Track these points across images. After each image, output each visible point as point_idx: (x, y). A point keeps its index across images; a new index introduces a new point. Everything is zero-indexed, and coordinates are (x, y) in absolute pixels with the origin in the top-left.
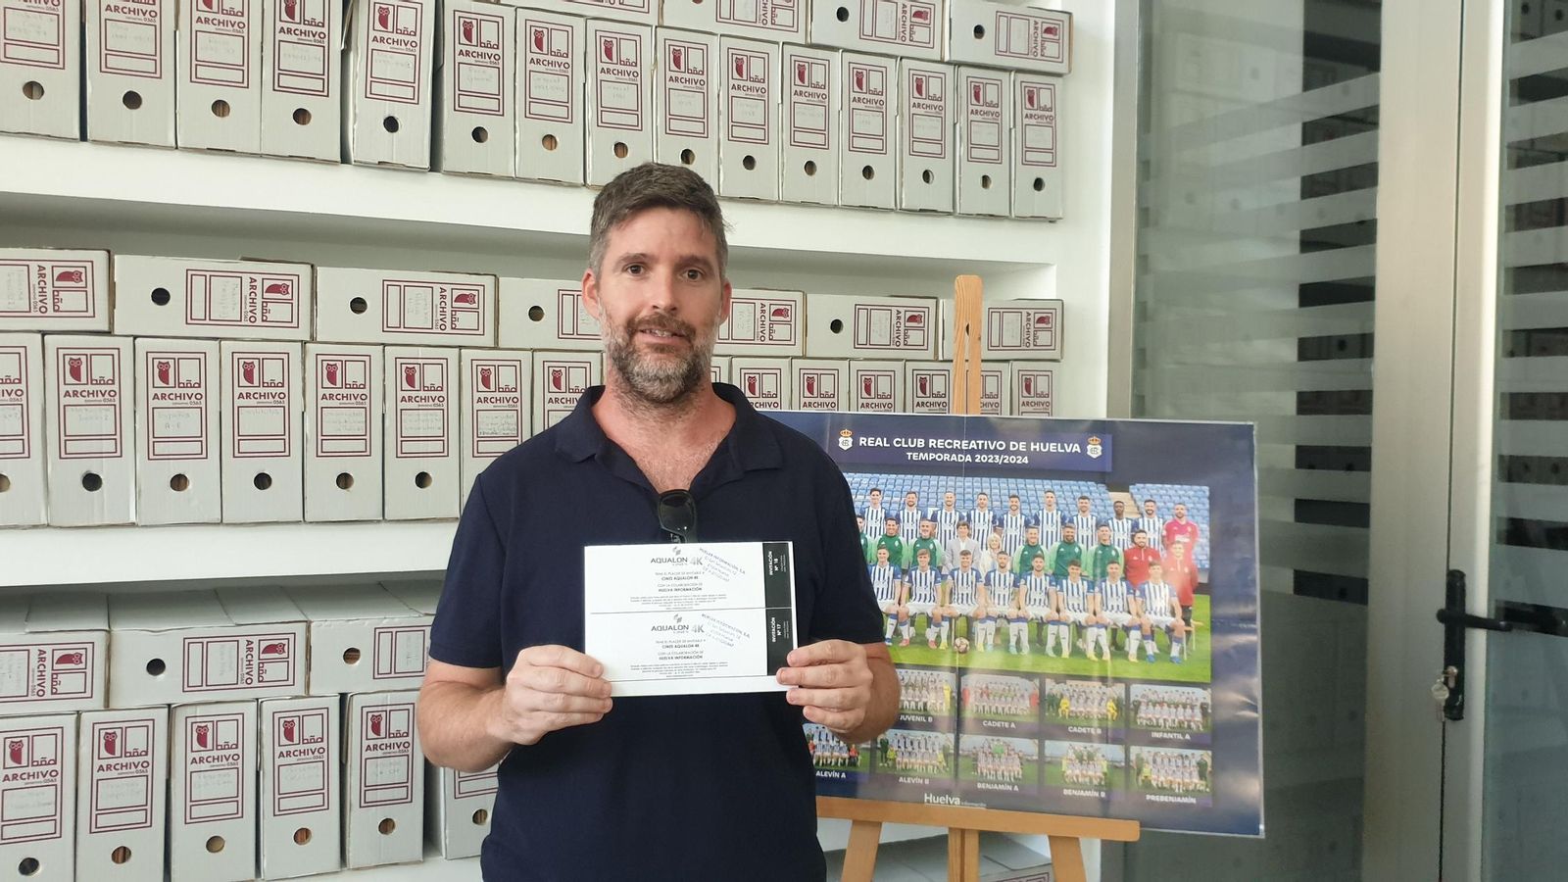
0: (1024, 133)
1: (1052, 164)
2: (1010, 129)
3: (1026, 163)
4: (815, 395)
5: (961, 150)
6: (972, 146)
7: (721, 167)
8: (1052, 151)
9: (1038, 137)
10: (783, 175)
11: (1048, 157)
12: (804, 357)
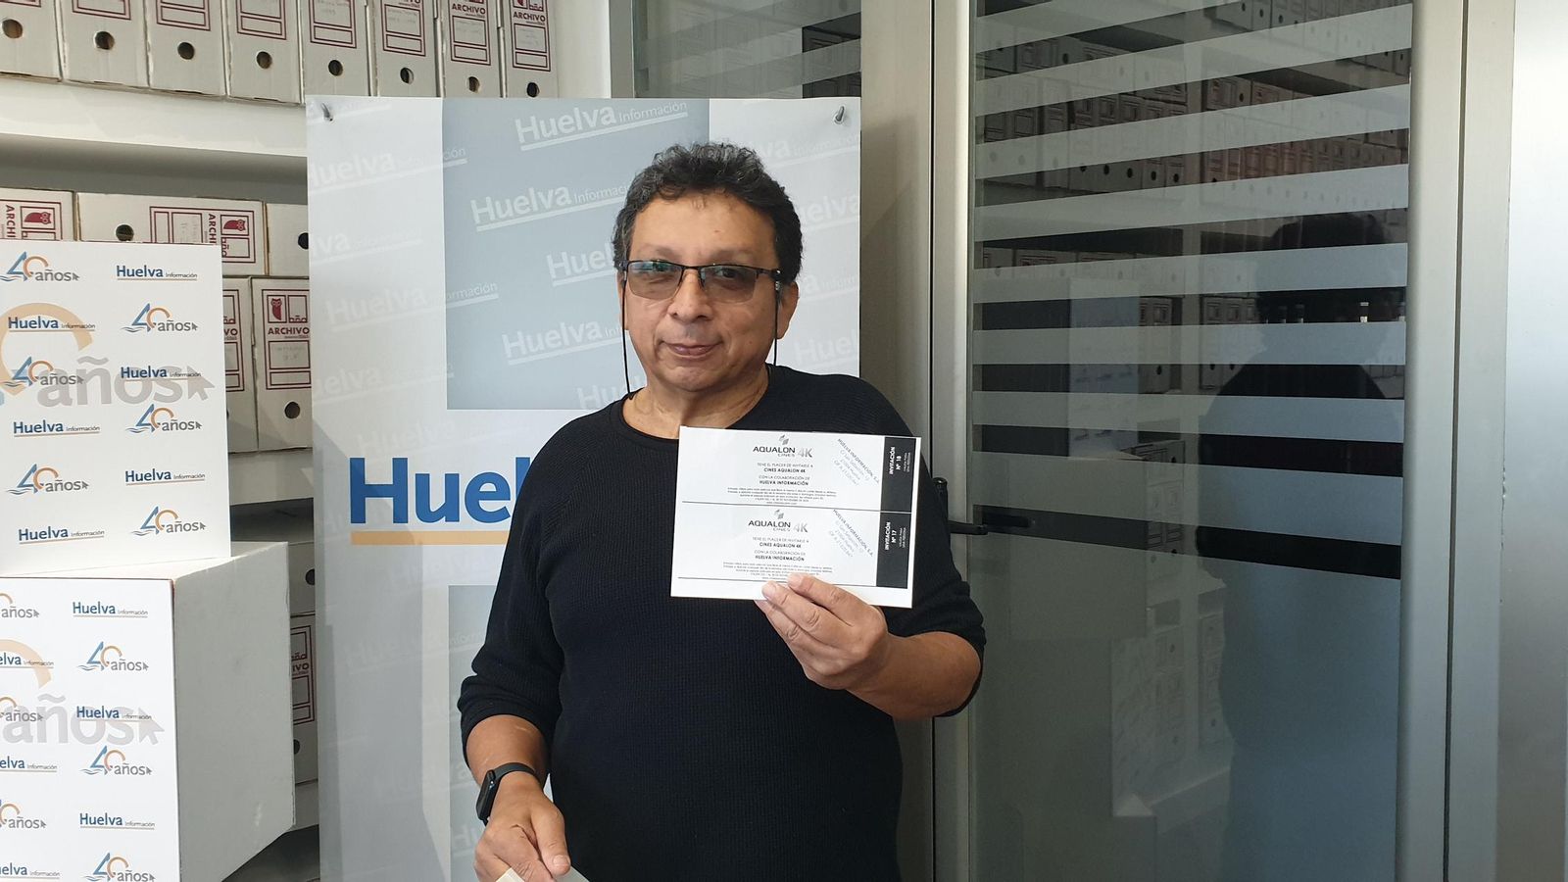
0: (513, 33)
1: (546, 69)
2: (498, 28)
3: (517, 66)
4: (283, 319)
5: (443, 48)
6: (456, 44)
7: (150, 54)
8: (545, 54)
9: (529, 37)
10: (230, 66)
11: (541, 61)
12: (267, 277)
